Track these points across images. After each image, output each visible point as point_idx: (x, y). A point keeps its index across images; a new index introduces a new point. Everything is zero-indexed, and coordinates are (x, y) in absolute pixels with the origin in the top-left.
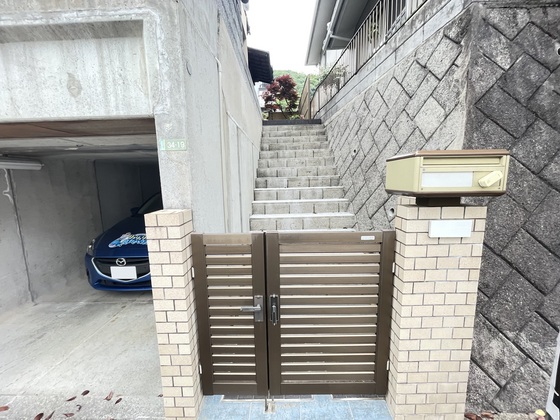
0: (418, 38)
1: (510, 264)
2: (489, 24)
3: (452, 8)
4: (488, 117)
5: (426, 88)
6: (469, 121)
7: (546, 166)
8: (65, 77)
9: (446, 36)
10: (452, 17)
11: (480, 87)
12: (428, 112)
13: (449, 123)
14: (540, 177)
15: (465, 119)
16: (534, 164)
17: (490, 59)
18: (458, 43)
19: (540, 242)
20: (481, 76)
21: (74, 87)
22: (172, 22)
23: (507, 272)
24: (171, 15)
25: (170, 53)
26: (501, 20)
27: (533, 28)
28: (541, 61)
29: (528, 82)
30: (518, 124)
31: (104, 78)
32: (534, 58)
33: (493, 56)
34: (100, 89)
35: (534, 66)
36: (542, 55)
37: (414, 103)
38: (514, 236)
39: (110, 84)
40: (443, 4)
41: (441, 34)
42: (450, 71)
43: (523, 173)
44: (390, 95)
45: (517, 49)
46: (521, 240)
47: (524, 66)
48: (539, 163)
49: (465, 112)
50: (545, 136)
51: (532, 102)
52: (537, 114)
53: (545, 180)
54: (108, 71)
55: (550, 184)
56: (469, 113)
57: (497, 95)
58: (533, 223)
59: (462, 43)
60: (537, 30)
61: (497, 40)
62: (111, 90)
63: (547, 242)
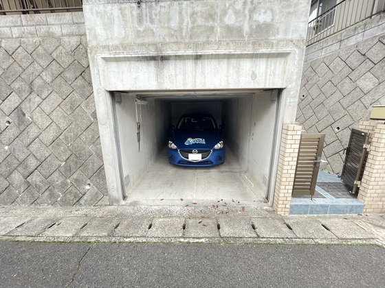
0: (359, 38)
5: (365, 67)
8: (251, 72)
9: (380, 41)
12: (367, 80)
13: (381, 87)
21: (254, 76)
22: (303, 54)
24: (303, 51)
25: (299, 65)
31: (266, 73)
34: (264, 77)
37: (356, 74)
39: (268, 75)
41: (377, 40)
44: (335, 67)
54: (268, 70)
62: (268, 78)
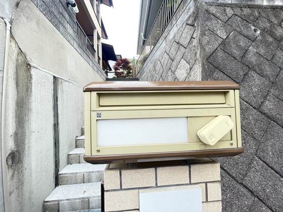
0: (175, 29)
1: (252, 192)
2: (210, 13)
3: (189, 9)
4: (216, 68)
5: (180, 54)
6: (204, 71)
7: (262, 103)
9: (187, 24)
10: (189, 13)
11: (209, 49)
12: (181, 68)
13: (192, 73)
14: (260, 112)
15: (201, 69)
16: (254, 102)
17: (213, 32)
18: (193, 25)
19: (272, 168)
20: (208, 42)
23: (251, 202)
26: (217, 12)
27: (236, 17)
28: (245, 35)
29: (239, 47)
30: (238, 74)
32: (240, 33)
33: (215, 31)
35: (242, 38)
36: (245, 32)
37: (175, 63)
38: (250, 164)
40: (184, 8)
41: (185, 24)
42: (190, 42)
43: (247, 109)
44: (164, 62)
45: (229, 27)
46: (257, 168)
47: (235, 37)
48: (257, 101)
49: (200, 65)
50: (257, 82)
51: (244, 59)
52: (249, 67)
53: (264, 114)
55: (268, 117)
56: (203, 65)
57: (220, 54)
58: (263, 151)
59: (195, 25)
60: (239, 18)
61: (216, 22)
63: (277, 167)
